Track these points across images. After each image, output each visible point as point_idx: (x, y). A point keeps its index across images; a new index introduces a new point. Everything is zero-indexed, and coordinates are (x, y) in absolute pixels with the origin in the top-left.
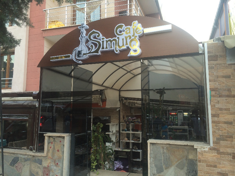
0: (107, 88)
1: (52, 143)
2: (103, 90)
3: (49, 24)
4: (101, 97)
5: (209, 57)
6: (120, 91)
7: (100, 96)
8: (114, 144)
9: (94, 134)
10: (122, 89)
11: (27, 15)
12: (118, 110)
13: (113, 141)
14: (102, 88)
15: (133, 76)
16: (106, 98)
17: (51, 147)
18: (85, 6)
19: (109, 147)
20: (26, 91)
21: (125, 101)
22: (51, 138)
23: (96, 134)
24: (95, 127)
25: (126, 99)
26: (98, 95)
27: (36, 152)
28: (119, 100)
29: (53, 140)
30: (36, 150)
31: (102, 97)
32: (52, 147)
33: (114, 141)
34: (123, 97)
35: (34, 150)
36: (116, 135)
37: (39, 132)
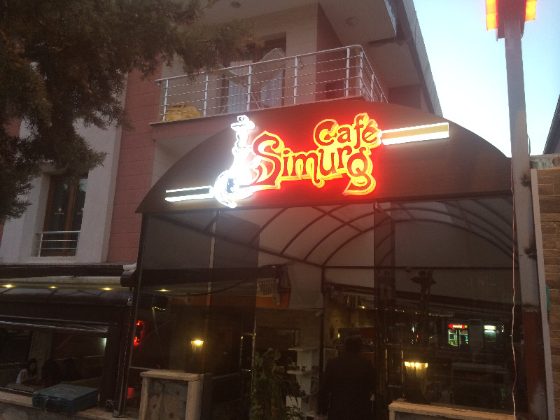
0: (294, 260)
1: (158, 396)
2: (285, 265)
3: (167, 111)
4: (277, 281)
5: (542, 202)
6: (324, 267)
7: (275, 281)
8: (306, 400)
9: (258, 376)
10: (329, 264)
11: (120, 103)
12: (318, 314)
13: (304, 393)
14: (281, 261)
15: (355, 232)
16: (289, 285)
17: (155, 406)
18: (250, 73)
19: (295, 410)
20: (107, 262)
21: (336, 293)
22: (157, 384)
23: (263, 376)
24: (262, 359)
25: (340, 287)
26: (271, 279)
27: (121, 414)
28: (323, 291)
29: (161, 389)
30: (121, 411)
31: (280, 282)
32: (158, 406)
33: (308, 392)
34: (332, 284)
35: (117, 410)
36: (312, 378)
37: (130, 367)
